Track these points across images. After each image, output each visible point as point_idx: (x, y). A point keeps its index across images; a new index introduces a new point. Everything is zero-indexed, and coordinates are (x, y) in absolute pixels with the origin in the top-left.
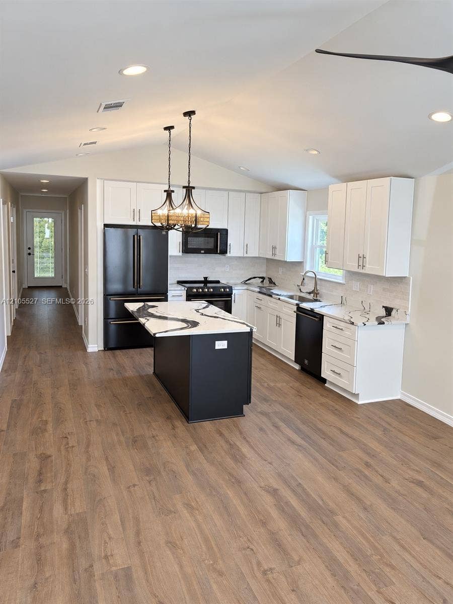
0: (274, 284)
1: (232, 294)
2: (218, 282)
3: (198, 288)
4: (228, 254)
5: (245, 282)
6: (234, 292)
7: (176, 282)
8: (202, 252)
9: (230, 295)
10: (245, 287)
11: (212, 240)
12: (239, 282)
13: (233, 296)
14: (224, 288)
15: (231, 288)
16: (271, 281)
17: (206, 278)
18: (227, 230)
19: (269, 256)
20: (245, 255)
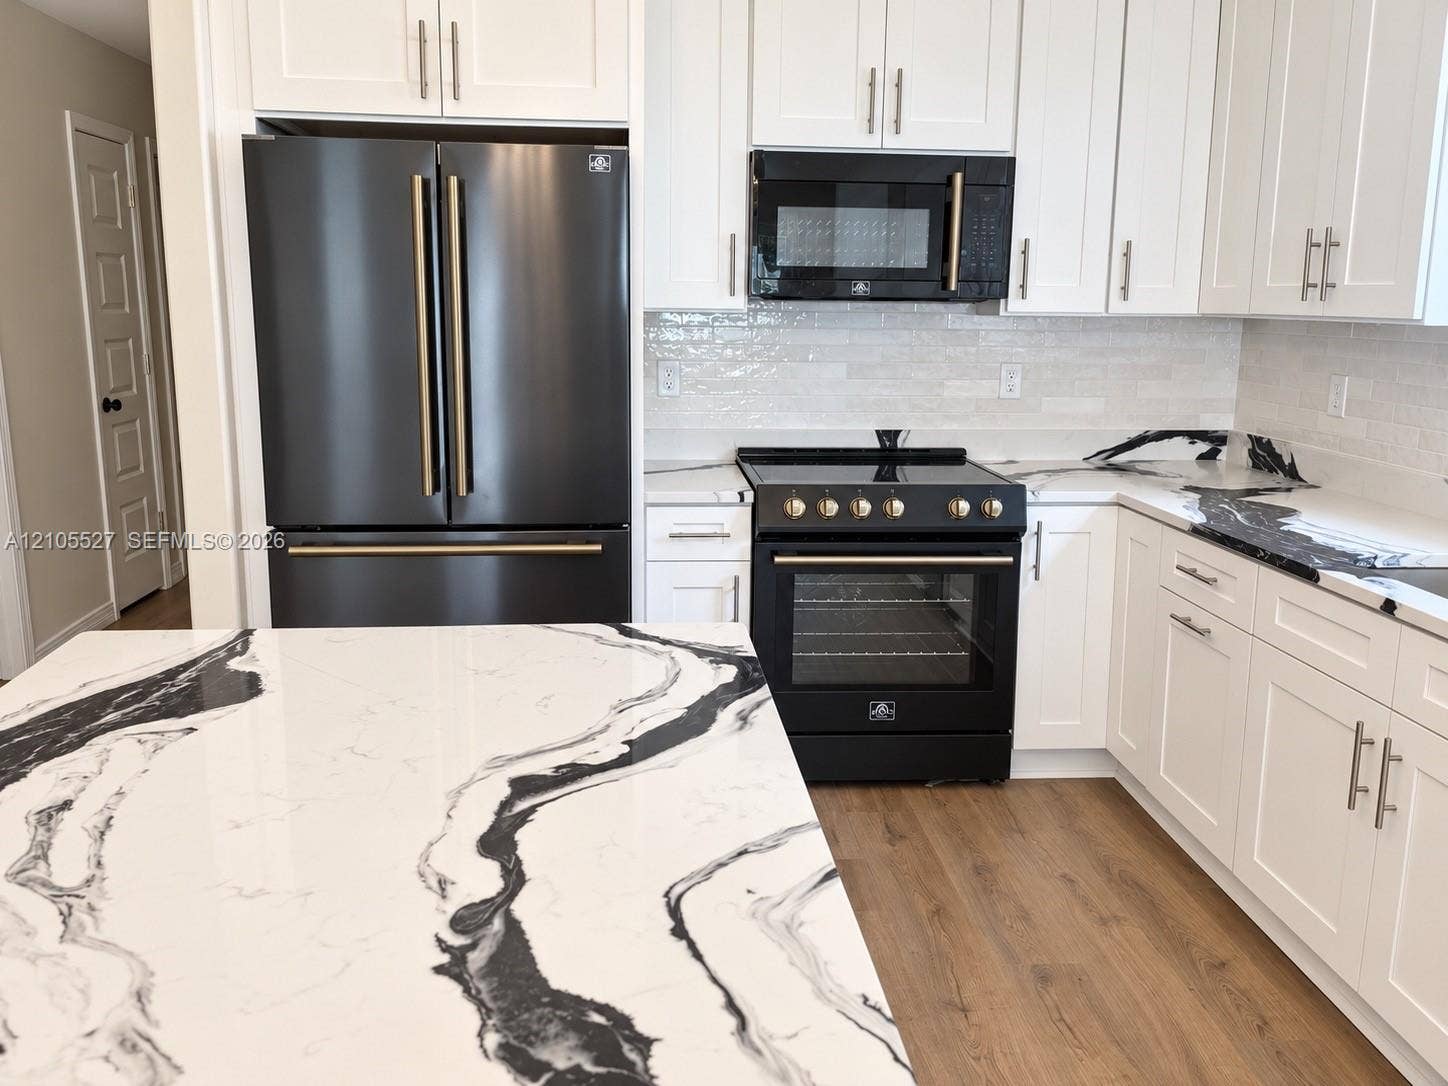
0: (1292, 472)
1: (1024, 529)
2: (956, 457)
3: (813, 495)
4: (1014, 304)
5: (1112, 460)
6: (1033, 516)
7: (733, 456)
8: (860, 288)
9: (1009, 536)
10: (1112, 487)
11: (917, 223)
12: (1074, 456)
13: (1028, 542)
14: (978, 494)
15: (1015, 496)
16: (1265, 456)
17: (888, 436)
18: (1007, 166)
19: (1282, 299)
20: (1118, 307)
